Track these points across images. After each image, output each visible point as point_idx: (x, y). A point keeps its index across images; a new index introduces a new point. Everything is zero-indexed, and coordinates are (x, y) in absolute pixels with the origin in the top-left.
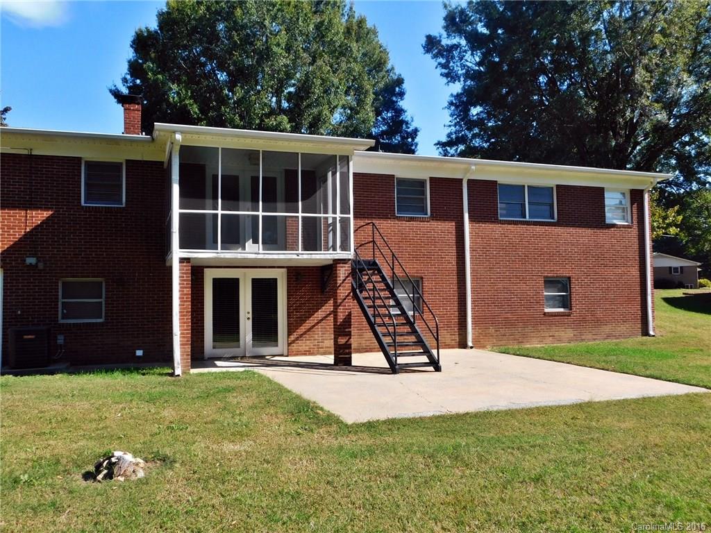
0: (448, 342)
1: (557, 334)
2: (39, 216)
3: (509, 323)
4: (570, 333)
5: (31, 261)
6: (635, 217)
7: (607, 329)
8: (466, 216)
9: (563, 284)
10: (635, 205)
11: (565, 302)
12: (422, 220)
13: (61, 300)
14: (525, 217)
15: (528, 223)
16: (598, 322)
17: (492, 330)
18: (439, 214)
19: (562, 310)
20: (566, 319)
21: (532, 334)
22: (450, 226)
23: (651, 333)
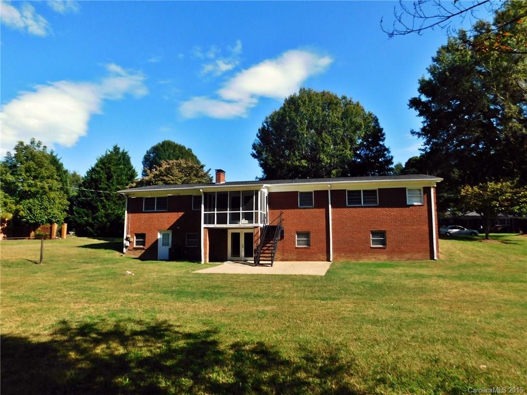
0: (322, 258)
1: (377, 257)
2: (181, 214)
3: (351, 251)
4: (385, 257)
5: (178, 228)
6: (426, 200)
7: (408, 256)
8: (330, 206)
9: (382, 234)
10: (426, 195)
11: (383, 243)
12: (310, 208)
13: (186, 240)
14: (361, 204)
15: (362, 207)
16: (402, 252)
17: (343, 254)
18: (318, 206)
19: (381, 246)
20: (383, 250)
21: (364, 257)
22: (323, 210)
23: (435, 258)
